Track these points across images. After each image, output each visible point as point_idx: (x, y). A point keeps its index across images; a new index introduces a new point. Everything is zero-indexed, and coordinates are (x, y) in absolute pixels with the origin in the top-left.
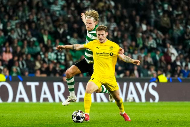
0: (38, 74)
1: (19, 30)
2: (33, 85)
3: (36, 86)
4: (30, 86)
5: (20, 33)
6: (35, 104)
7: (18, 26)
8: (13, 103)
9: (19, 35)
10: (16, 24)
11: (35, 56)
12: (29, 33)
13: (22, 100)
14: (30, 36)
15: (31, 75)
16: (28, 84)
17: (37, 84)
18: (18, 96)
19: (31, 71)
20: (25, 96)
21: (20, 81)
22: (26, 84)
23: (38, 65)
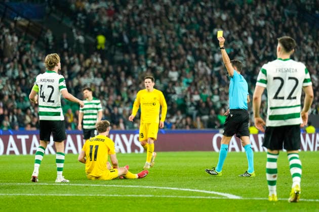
0: (29, 128)
1: (9, 86)
2: (23, 138)
3: (26, 140)
4: (20, 140)
5: (11, 89)
6: (25, 157)
7: (9, 82)
8: (4, 156)
9: (9, 91)
10: (7, 81)
11: (25, 110)
12: (19, 89)
13: (12, 152)
14: (20, 91)
15: (21, 128)
16: (19, 137)
17: (27, 137)
18: (9, 149)
19: (22, 125)
20: (15, 149)
21: (10, 134)
22: (16, 137)
23: (28, 119)
